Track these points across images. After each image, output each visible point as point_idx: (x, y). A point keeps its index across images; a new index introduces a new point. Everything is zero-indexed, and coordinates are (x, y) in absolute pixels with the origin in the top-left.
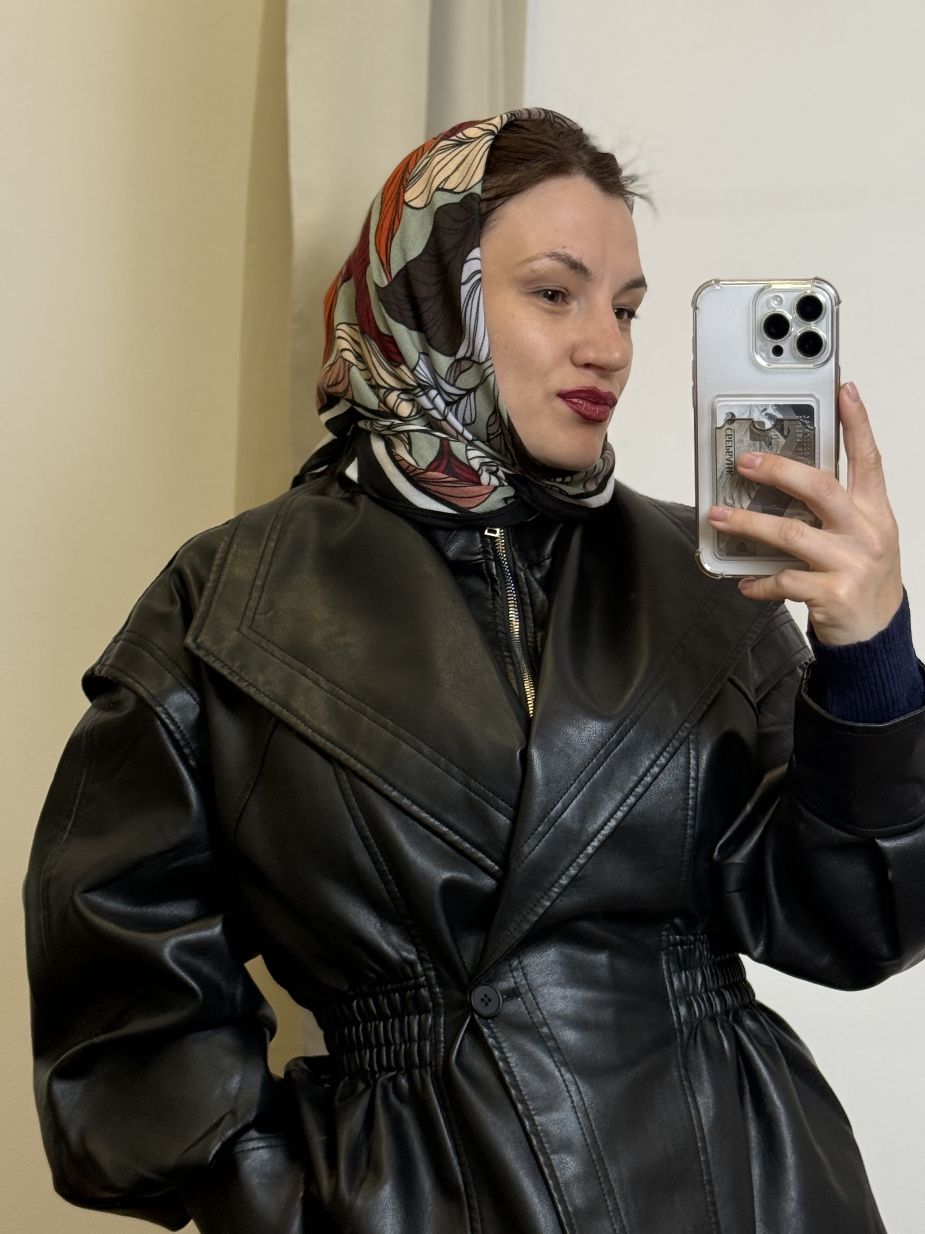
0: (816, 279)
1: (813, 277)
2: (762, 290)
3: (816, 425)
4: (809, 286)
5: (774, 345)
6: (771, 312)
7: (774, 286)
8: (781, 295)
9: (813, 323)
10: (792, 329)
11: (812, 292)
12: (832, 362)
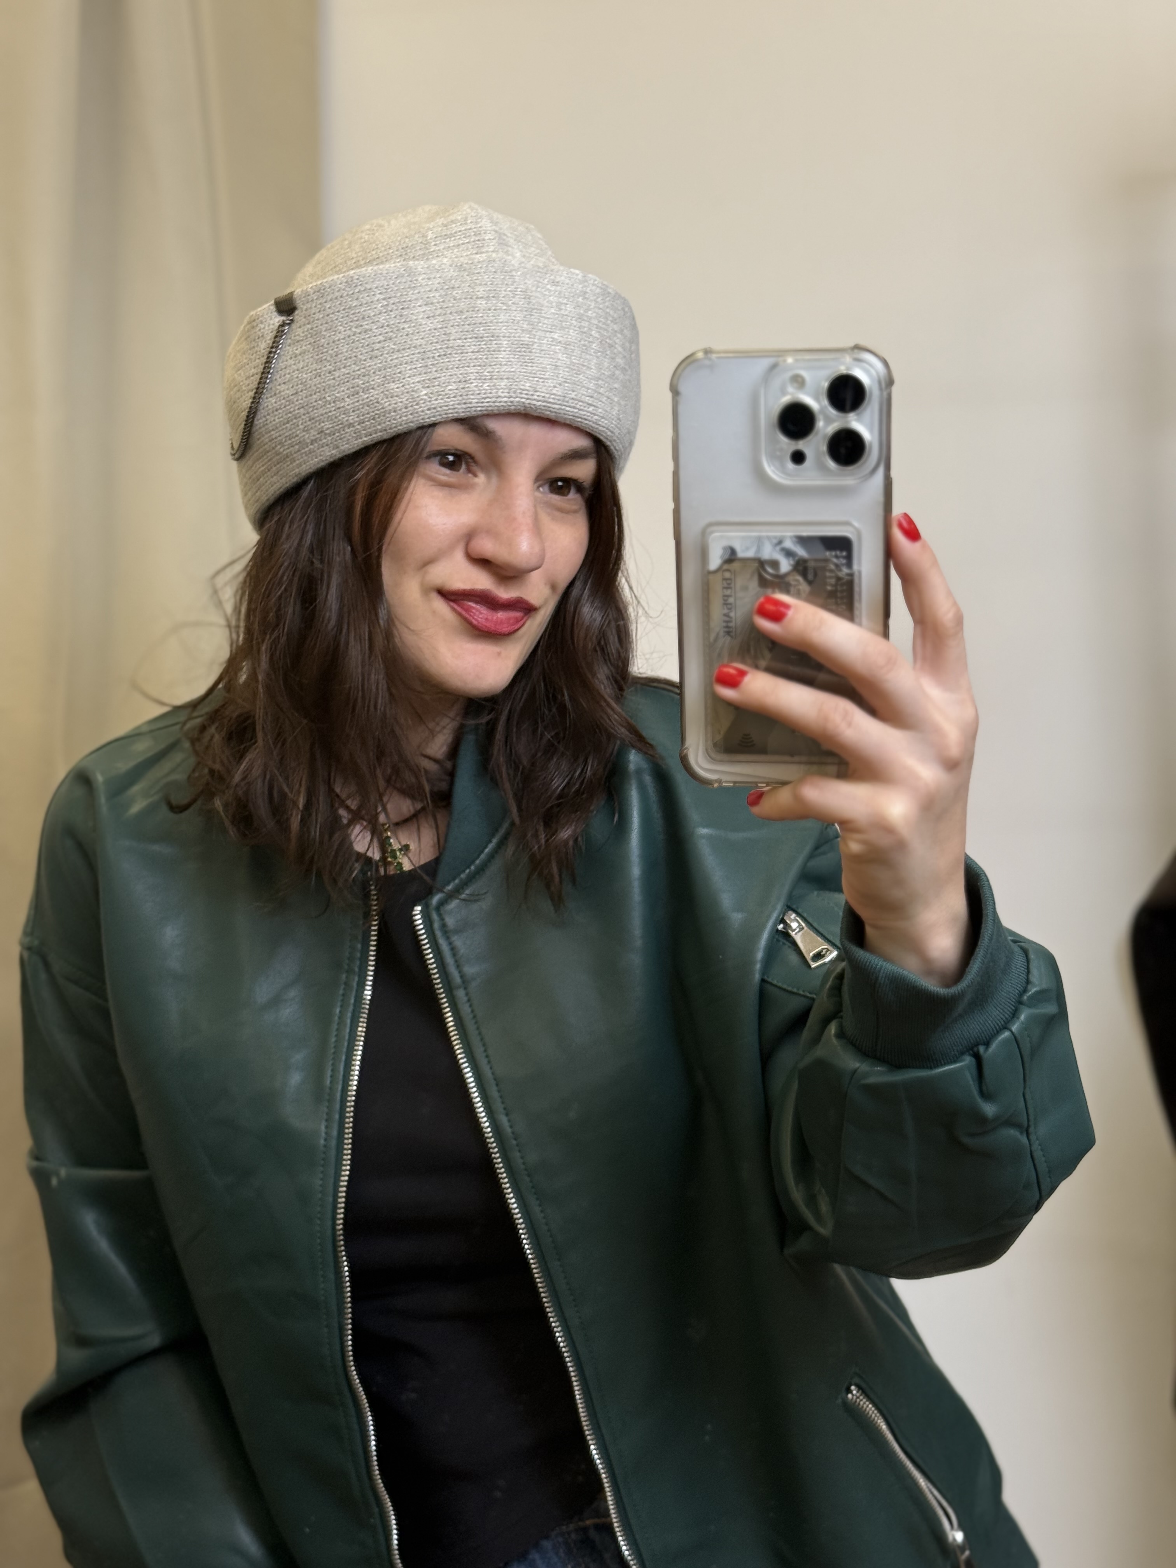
0: (854, 347)
2: (775, 365)
3: (855, 567)
4: (844, 360)
5: (793, 448)
6: (787, 400)
8: (803, 373)
9: (852, 416)
10: (820, 424)
11: (848, 369)
12: (881, 472)
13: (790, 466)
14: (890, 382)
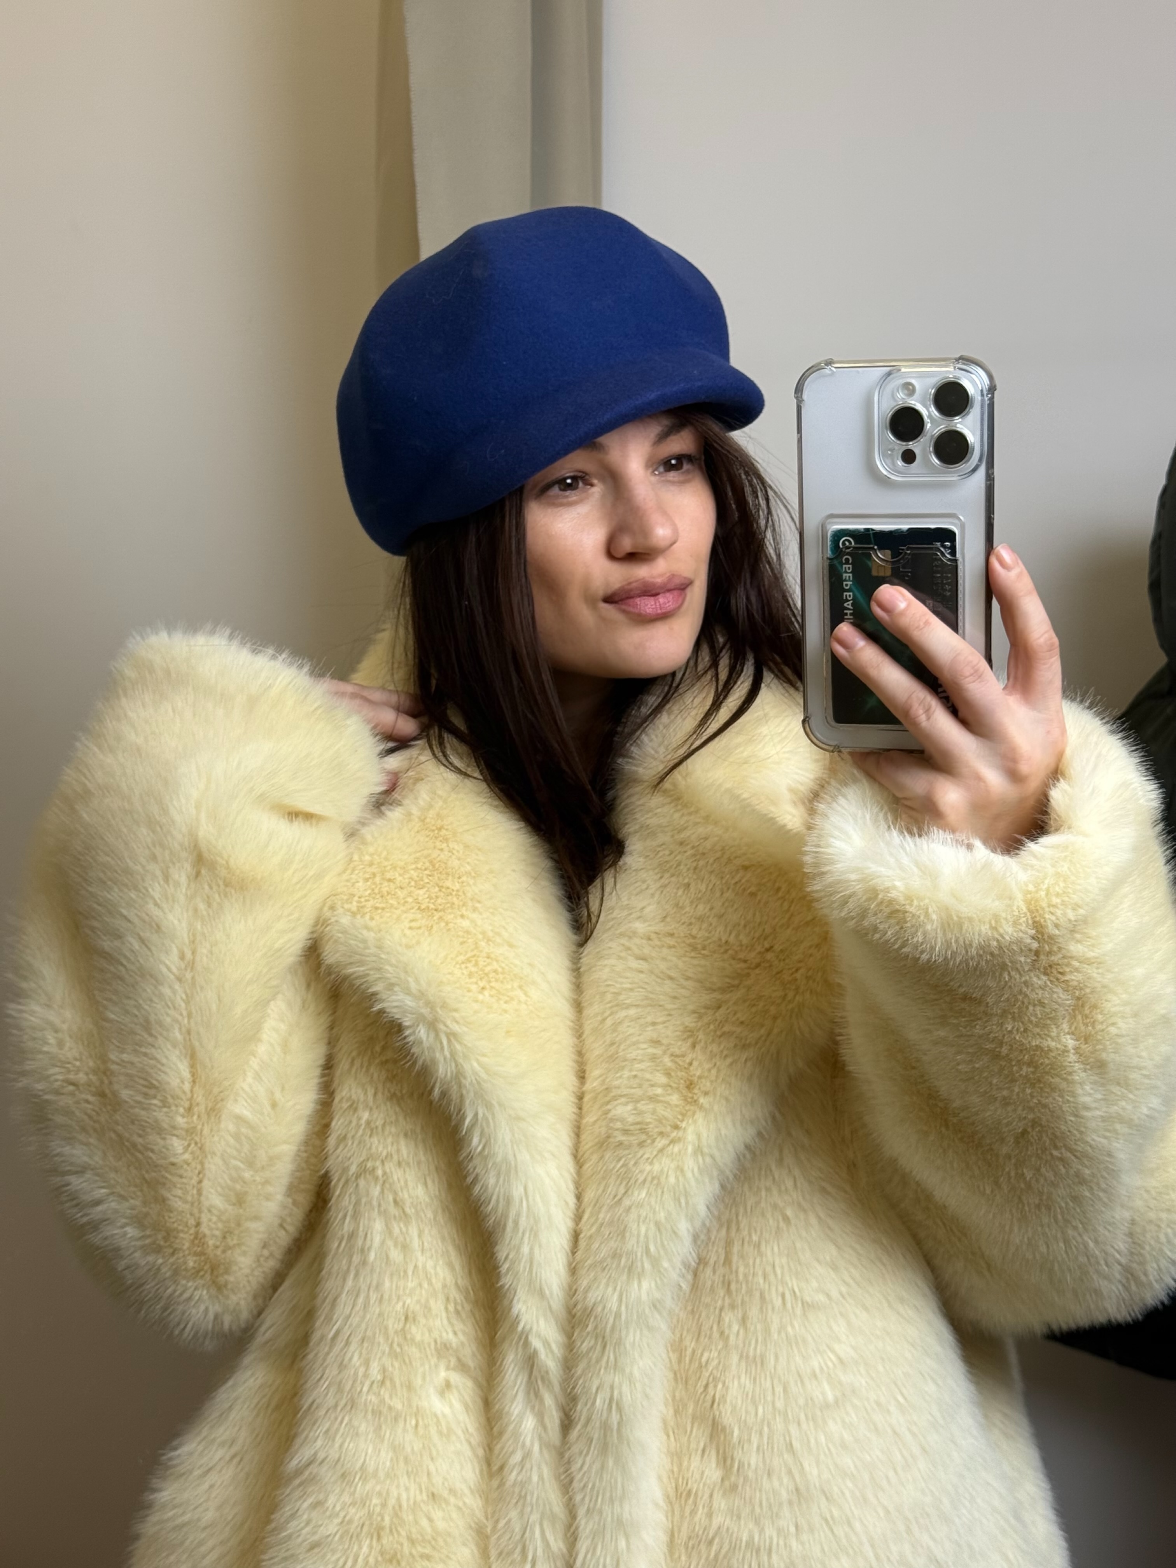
0: (962, 358)
1: (958, 356)
2: (889, 374)
3: (958, 555)
4: (951, 369)
5: (905, 448)
6: (900, 404)
7: (903, 370)
8: (913, 381)
9: (957, 419)
10: (928, 426)
11: (955, 377)
12: (982, 471)
13: (900, 463)
14: (992, 389)
